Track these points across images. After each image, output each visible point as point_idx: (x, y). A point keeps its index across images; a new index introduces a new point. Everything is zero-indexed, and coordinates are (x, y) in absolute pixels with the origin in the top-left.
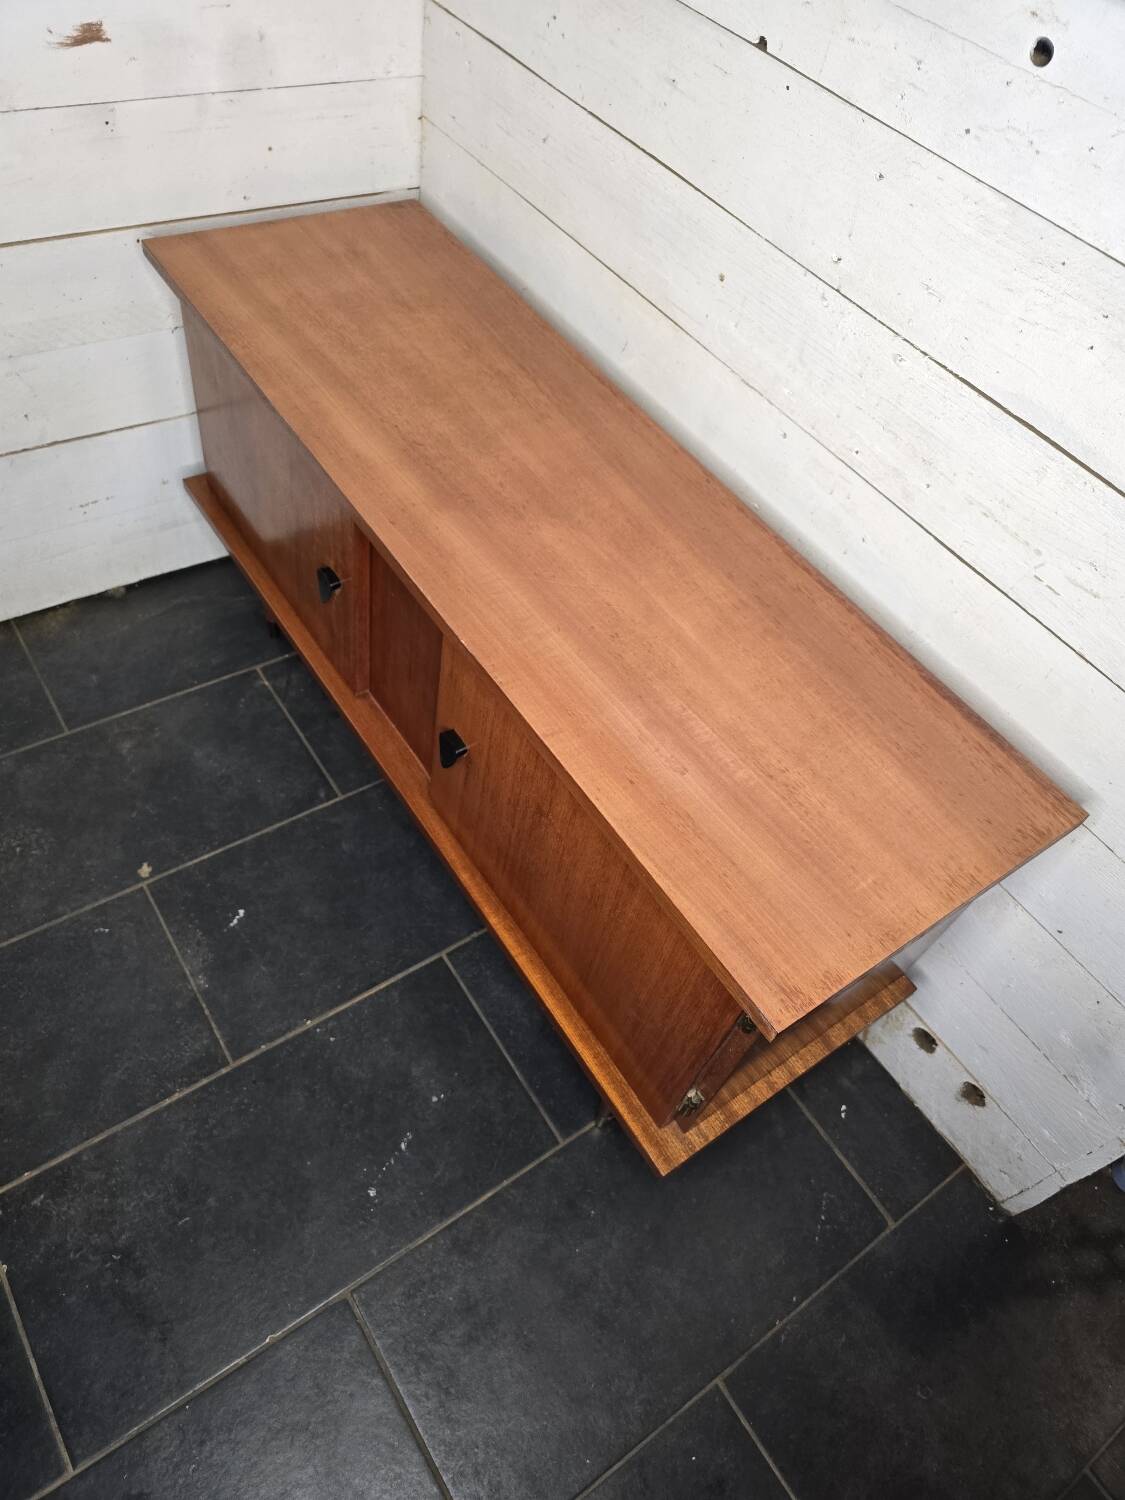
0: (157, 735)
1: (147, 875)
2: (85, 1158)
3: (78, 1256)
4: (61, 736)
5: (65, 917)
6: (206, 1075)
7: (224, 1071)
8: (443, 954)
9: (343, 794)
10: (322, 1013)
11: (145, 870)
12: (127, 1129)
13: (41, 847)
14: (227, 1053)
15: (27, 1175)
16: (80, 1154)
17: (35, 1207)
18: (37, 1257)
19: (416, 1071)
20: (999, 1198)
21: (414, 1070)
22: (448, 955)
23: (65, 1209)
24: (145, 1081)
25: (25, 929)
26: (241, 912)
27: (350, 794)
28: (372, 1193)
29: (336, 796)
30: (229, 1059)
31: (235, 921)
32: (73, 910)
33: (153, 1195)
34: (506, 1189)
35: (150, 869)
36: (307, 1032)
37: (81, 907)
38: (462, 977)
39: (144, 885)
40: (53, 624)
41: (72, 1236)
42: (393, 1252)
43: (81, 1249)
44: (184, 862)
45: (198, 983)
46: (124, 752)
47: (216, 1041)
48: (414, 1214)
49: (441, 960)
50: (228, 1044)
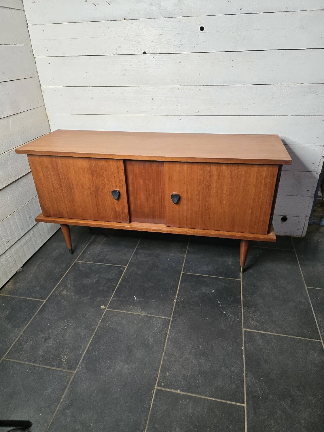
0: (69, 285)
1: (105, 307)
2: (166, 358)
3: (190, 373)
4: (44, 303)
5: (97, 329)
6: (169, 324)
7: (171, 321)
8: (182, 273)
9: (126, 265)
10: (175, 297)
11: (103, 307)
12: (166, 346)
13: (71, 322)
14: (167, 318)
15: (159, 373)
16: (163, 359)
17: (169, 375)
18: (182, 382)
19: (204, 291)
20: (300, 236)
21: (203, 291)
22: (183, 272)
23: (175, 369)
24: (158, 336)
25: (90, 337)
26: (134, 297)
27: (128, 265)
28: (224, 313)
29: (125, 267)
30: (169, 318)
31: (136, 299)
32: (97, 325)
33: (188, 350)
34: (243, 293)
35: (104, 306)
36: (176, 302)
37: (98, 324)
38: (190, 273)
39: (106, 309)
40: (9, 287)
41: (184, 372)
42: (241, 316)
43: (189, 372)
44: (109, 300)
45: (144, 313)
46: (66, 294)
47: (161, 318)
48: (235, 309)
49: (183, 273)
50: (165, 316)
